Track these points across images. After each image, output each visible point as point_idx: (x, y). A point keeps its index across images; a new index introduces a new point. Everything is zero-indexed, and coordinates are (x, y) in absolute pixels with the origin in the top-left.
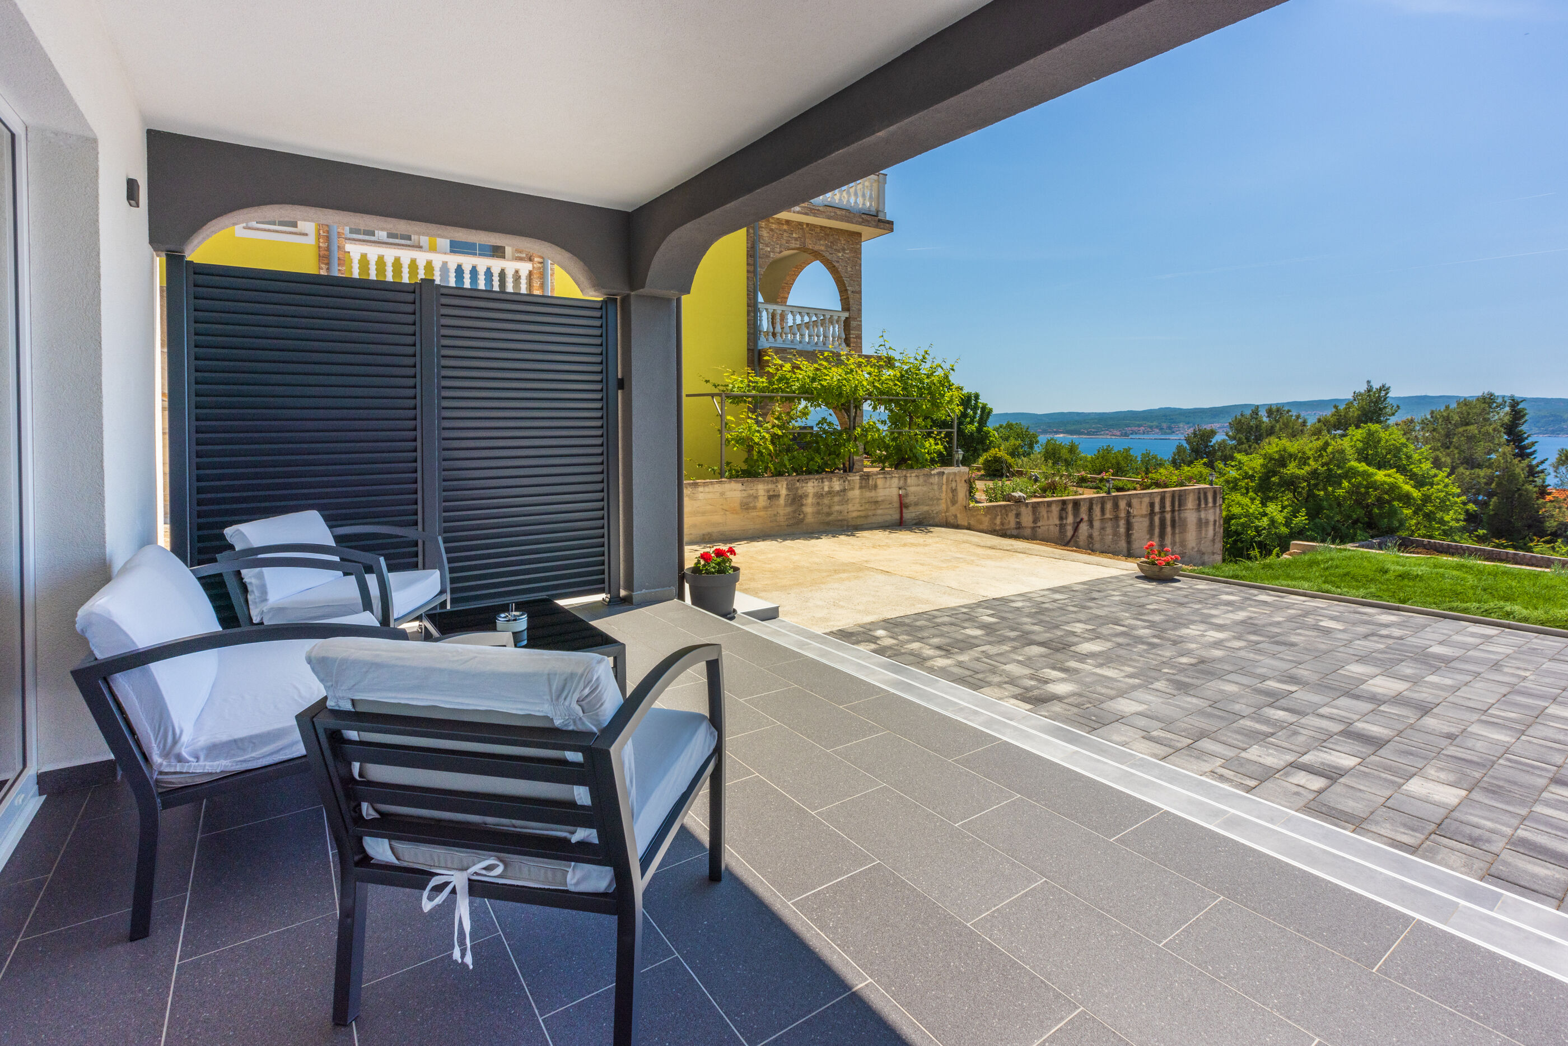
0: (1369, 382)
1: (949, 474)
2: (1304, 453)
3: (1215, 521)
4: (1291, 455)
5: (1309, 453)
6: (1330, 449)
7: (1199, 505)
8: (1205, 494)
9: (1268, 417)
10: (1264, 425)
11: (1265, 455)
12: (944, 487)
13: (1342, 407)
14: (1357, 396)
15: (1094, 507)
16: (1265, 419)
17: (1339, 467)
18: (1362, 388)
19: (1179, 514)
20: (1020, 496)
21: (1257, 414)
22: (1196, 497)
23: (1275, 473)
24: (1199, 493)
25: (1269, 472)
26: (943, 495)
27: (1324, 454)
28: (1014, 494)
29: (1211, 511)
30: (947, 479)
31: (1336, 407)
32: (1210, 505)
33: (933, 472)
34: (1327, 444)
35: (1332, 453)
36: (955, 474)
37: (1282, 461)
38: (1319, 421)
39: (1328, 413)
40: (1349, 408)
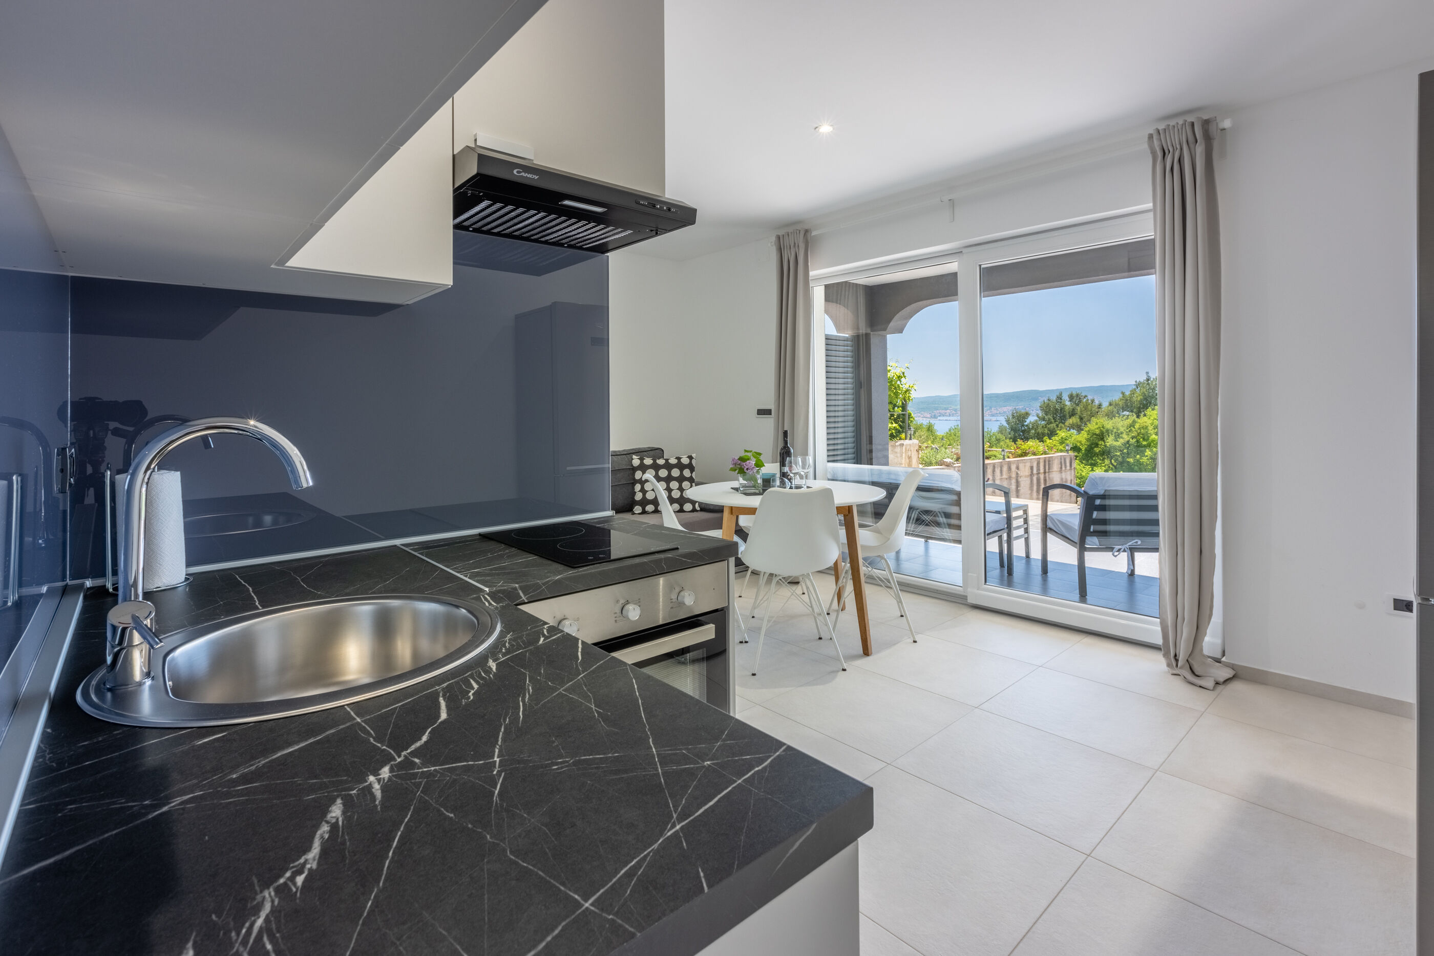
0: (1147, 373)
1: (907, 445)
2: (1118, 429)
3: (1071, 480)
4: (1107, 431)
5: (1122, 429)
6: (1137, 426)
7: (1061, 468)
8: (1065, 459)
9: (1070, 401)
10: (1067, 408)
11: (1089, 431)
12: (904, 454)
13: (1128, 393)
14: (1138, 385)
15: (996, 469)
16: (1068, 403)
17: (1144, 439)
19: (1049, 475)
20: (950, 462)
21: (1061, 399)
22: (1059, 461)
23: (1097, 445)
24: (1061, 459)
25: (1092, 444)
26: (903, 461)
27: (1134, 430)
28: (945, 460)
29: (1069, 473)
30: (906, 449)
31: (1123, 393)
32: (1068, 468)
33: (897, 444)
34: (1134, 422)
35: (1139, 429)
36: (910, 445)
37: (1101, 436)
38: (1110, 404)
39: (1117, 397)
40: (1133, 394)
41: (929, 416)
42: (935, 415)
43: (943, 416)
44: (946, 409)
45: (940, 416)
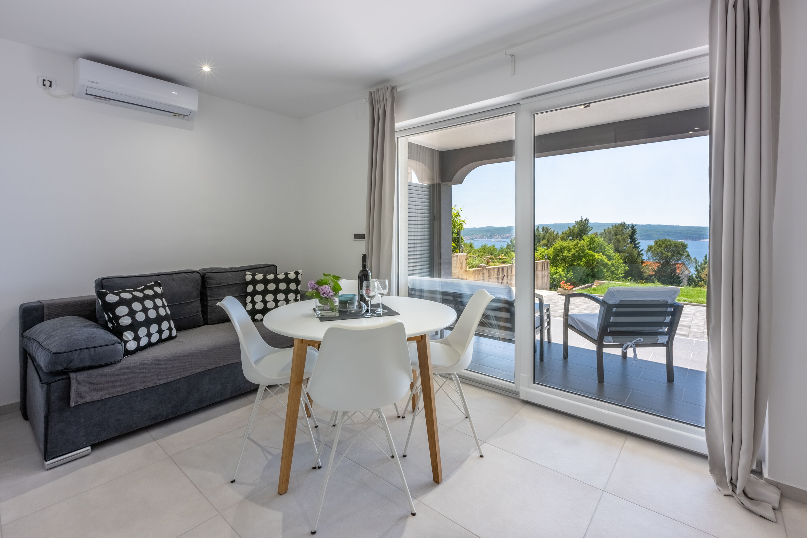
0: (581, 217)
1: (460, 256)
2: (569, 247)
3: (547, 275)
4: (564, 248)
5: (571, 247)
6: (579, 245)
7: (542, 268)
8: (544, 264)
9: (543, 231)
10: (541, 235)
11: (554, 248)
12: (458, 262)
13: (571, 227)
14: (577, 223)
15: (509, 270)
16: (542, 232)
17: (582, 253)
18: (579, 220)
19: (536, 272)
20: (484, 266)
21: (538, 230)
22: (541, 265)
23: (558, 256)
24: (542, 264)
25: (556, 255)
26: (458, 265)
27: (577, 247)
28: (481, 265)
29: (546, 271)
30: (459, 258)
31: (569, 227)
32: (546, 268)
33: (454, 255)
34: (578, 243)
35: (580, 247)
36: (462, 256)
37: (561, 250)
38: (563, 233)
39: (566, 230)
40: (574, 228)
41: (469, 238)
42: (472, 238)
43: (477, 238)
44: (478, 235)
45: (475, 238)
